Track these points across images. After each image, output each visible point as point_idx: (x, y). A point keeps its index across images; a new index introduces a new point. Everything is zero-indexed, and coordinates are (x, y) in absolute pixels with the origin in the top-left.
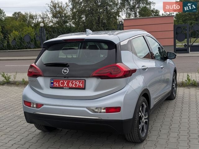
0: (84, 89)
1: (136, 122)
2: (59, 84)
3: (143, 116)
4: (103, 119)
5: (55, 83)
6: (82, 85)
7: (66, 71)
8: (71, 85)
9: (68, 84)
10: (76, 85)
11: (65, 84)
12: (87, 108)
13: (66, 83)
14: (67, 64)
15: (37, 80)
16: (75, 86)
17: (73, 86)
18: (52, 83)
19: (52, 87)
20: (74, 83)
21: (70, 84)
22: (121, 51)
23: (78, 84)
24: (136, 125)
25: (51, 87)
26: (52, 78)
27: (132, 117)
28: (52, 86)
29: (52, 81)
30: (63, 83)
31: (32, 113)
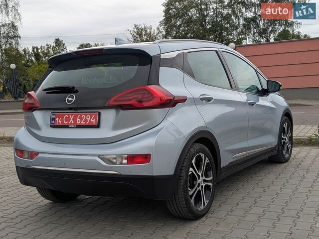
0: (98, 126)
1: (182, 182)
2: (62, 120)
3: (199, 176)
4: (123, 174)
5: (57, 119)
6: (94, 121)
7: (71, 99)
8: (79, 121)
9: (75, 119)
10: (86, 121)
11: (72, 120)
12: (99, 156)
13: (72, 118)
14: (74, 88)
15: (33, 115)
16: (84, 123)
17: (82, 123)
18: (53, 119)
19: (53, 126)
20: (84, 117)
21: (78, 119)
22: (160, 68)
23: (89, 119)
24: (182, 187)
25: (51, 126)
26: (53, 111)
27: (173, 174)
28: (53, 124)
29: (53, 117)
30: (68, 119)
31: (25, 167)
